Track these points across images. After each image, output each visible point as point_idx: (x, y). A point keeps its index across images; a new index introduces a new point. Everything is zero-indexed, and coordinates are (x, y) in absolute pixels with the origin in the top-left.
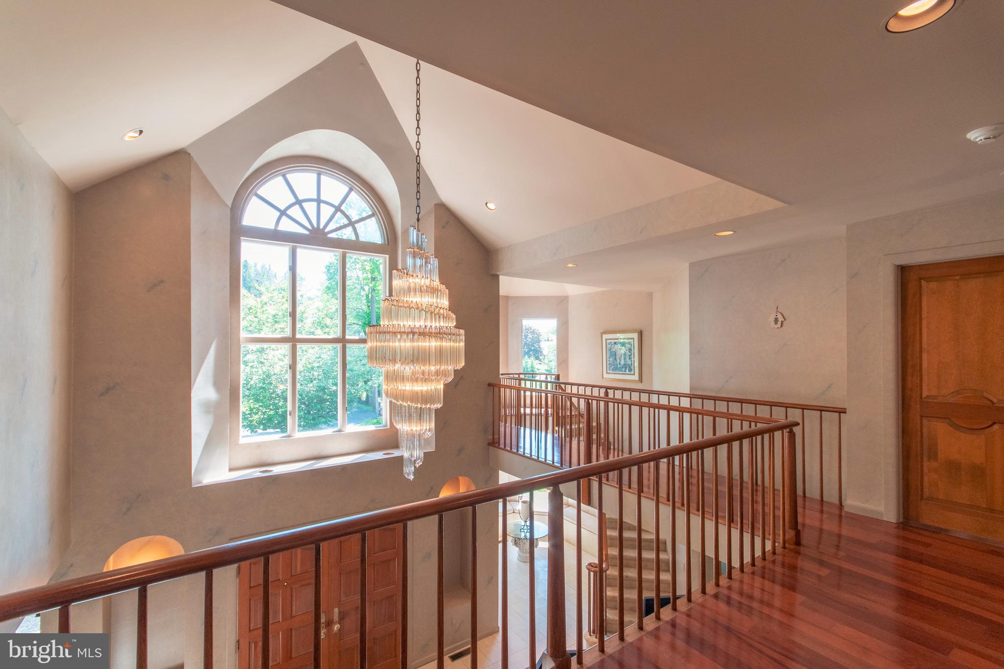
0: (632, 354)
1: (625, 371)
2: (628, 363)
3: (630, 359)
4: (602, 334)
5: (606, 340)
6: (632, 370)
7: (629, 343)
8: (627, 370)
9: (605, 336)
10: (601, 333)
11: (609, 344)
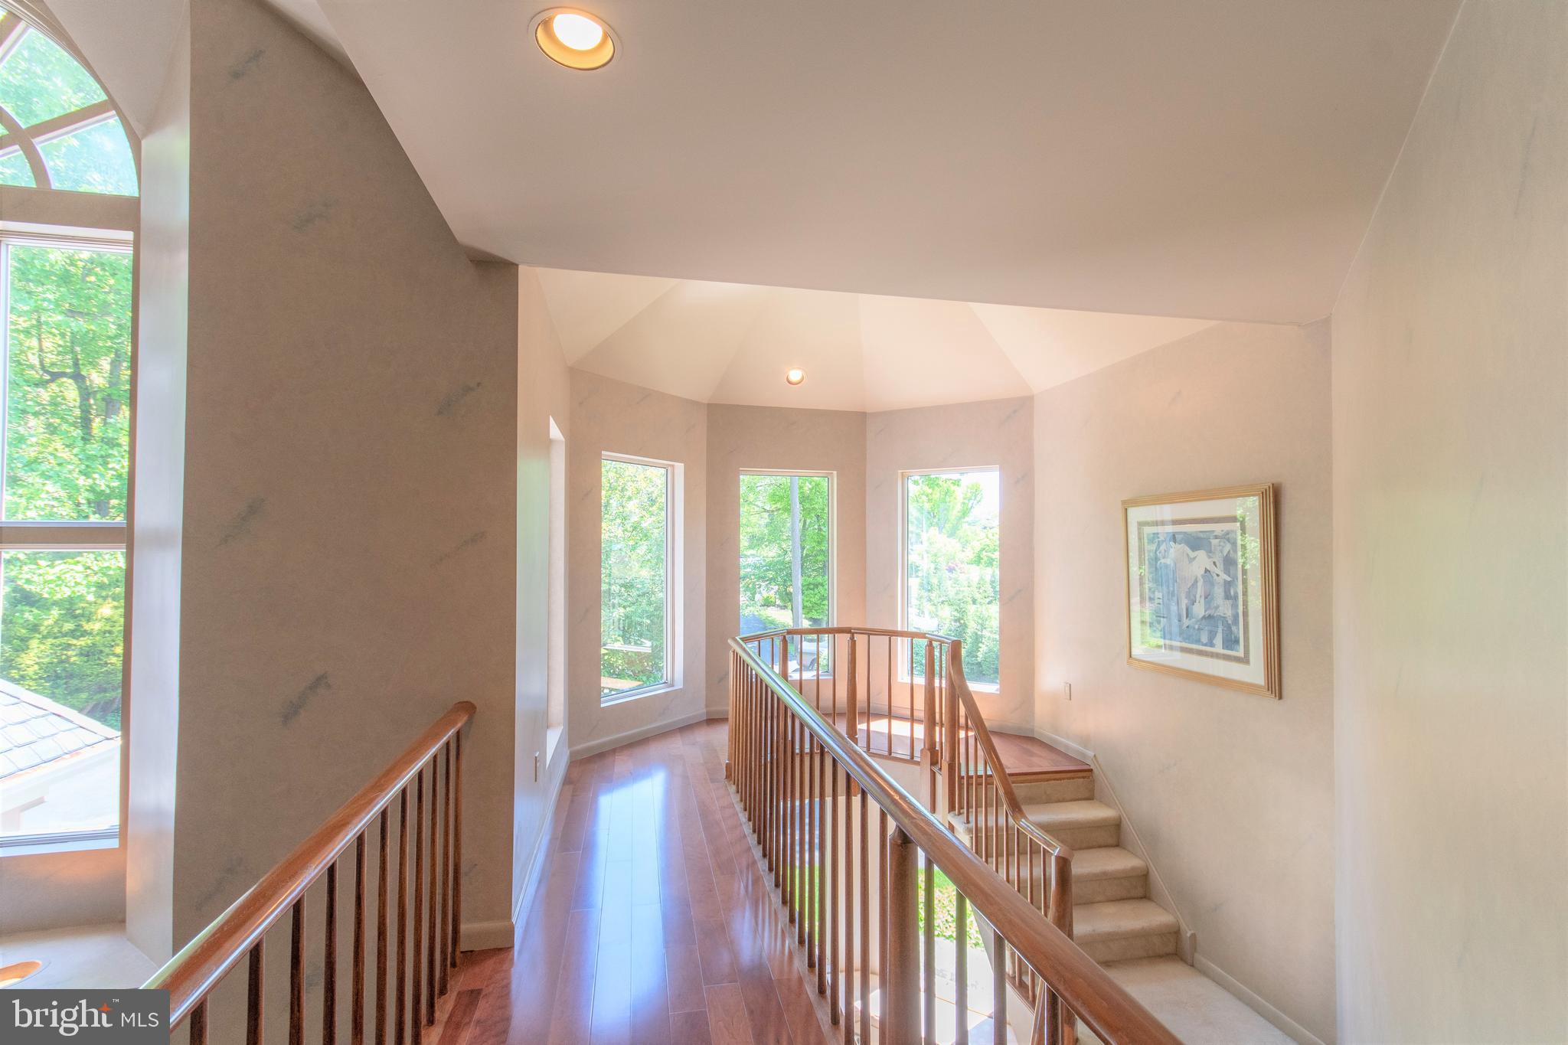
0: (1235, 578)
1: (1211, 644)
2: (1220, 612)
3: (1227, 597)
4: (1126, 506)
5: (1141, 524)
6: (1237, 641)
7: (1227, 537)
8: (1218, 640)
9: (1136, 514)
10: (1124, 502)
11: (1151, 541)
